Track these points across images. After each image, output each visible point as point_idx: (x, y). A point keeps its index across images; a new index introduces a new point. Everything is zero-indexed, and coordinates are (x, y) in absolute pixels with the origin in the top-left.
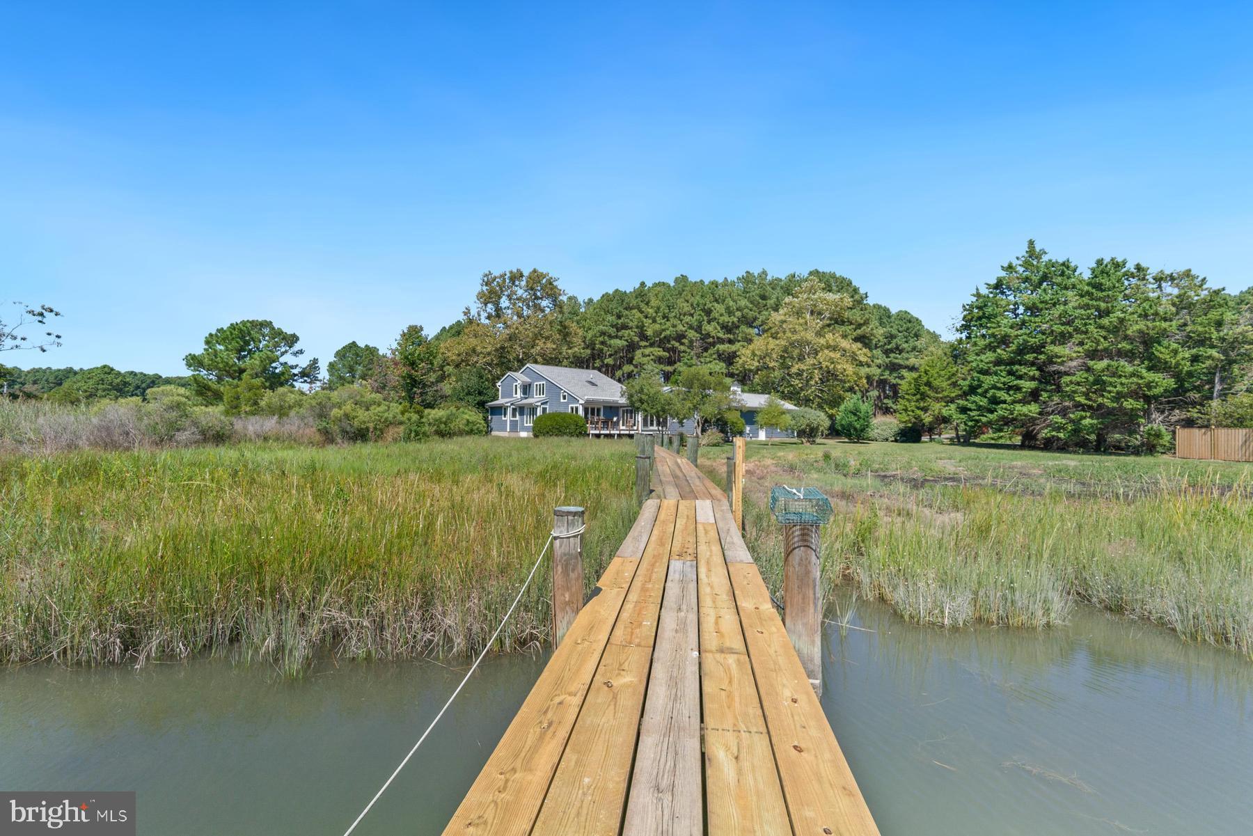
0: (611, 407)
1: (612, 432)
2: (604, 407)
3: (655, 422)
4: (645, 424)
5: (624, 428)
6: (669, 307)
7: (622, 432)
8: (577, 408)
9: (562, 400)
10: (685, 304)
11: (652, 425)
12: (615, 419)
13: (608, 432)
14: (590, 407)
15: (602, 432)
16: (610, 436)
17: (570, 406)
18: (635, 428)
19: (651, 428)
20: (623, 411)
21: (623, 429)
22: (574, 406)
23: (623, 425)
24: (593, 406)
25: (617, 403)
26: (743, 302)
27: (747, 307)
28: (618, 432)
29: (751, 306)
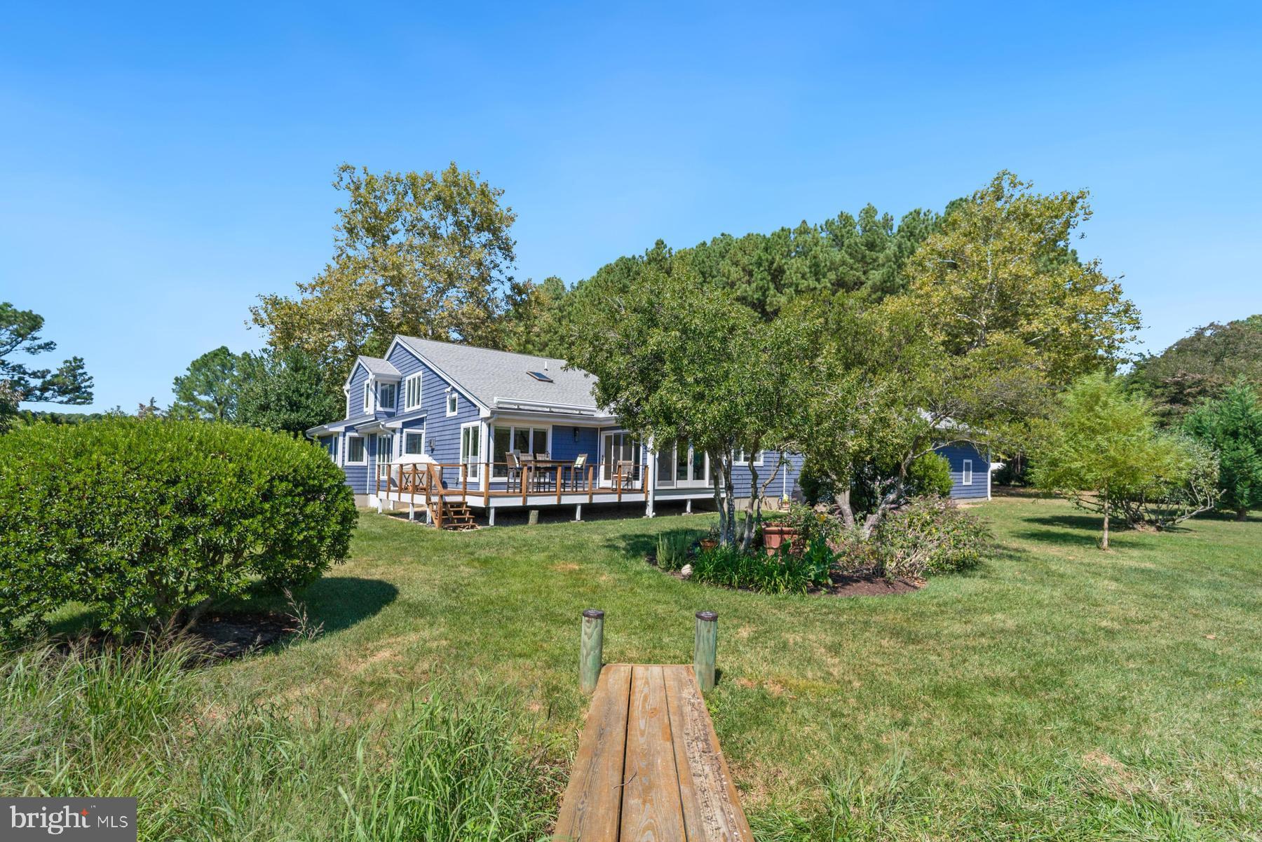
0: (576, 429)
1: (566, 500)
2: (555, 428)
3: (690, 468)
4: (664, 473)
5: (608, 484)
6: (703, 273)
7: (598, 499)
8: (476, 430)
9: (449, 414)
10: (733, 269)
11: (699, 475)
12: (580, 461)
13: (551, 501)
14: (512, 426)
15: (532, 501)
16: (560, 513)
17: (463, 426)
18: (638, 485)
19: (681, 484)
20: (608, 438)
21: (604, 487)
22: (470, 425)
23: (607, 477)
24: (522, 426)
25: (591, 418)
26: (837, 255)
27: (844, 263)
28: (585, 499)
29: (851, 261)
